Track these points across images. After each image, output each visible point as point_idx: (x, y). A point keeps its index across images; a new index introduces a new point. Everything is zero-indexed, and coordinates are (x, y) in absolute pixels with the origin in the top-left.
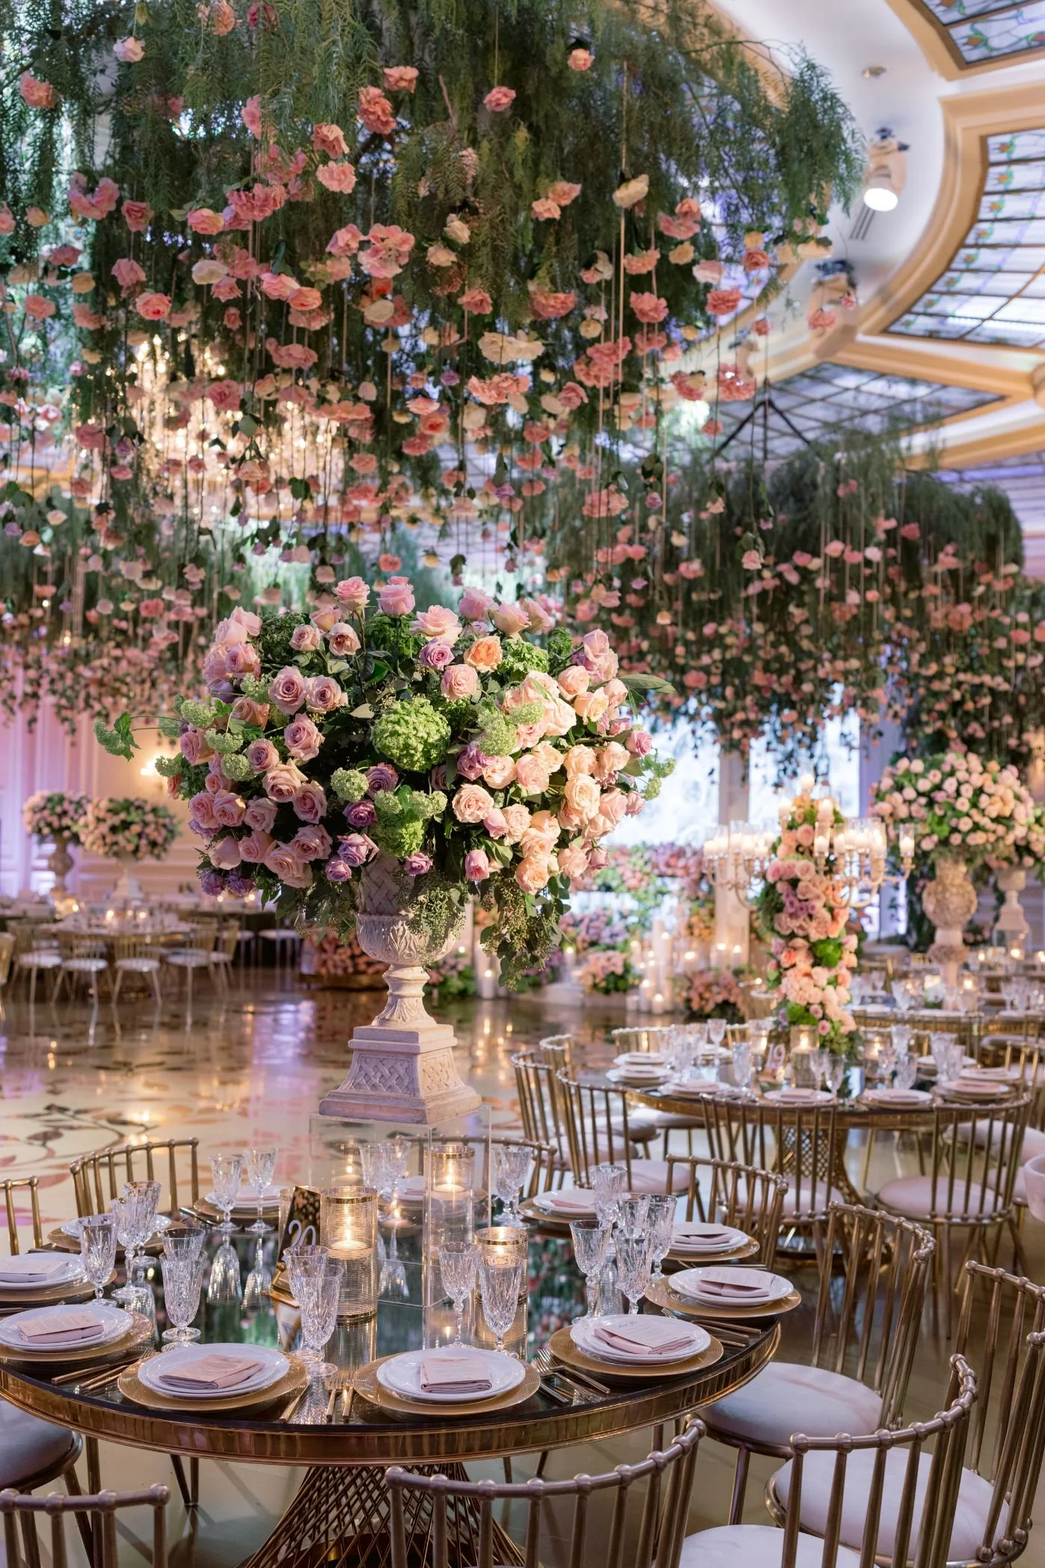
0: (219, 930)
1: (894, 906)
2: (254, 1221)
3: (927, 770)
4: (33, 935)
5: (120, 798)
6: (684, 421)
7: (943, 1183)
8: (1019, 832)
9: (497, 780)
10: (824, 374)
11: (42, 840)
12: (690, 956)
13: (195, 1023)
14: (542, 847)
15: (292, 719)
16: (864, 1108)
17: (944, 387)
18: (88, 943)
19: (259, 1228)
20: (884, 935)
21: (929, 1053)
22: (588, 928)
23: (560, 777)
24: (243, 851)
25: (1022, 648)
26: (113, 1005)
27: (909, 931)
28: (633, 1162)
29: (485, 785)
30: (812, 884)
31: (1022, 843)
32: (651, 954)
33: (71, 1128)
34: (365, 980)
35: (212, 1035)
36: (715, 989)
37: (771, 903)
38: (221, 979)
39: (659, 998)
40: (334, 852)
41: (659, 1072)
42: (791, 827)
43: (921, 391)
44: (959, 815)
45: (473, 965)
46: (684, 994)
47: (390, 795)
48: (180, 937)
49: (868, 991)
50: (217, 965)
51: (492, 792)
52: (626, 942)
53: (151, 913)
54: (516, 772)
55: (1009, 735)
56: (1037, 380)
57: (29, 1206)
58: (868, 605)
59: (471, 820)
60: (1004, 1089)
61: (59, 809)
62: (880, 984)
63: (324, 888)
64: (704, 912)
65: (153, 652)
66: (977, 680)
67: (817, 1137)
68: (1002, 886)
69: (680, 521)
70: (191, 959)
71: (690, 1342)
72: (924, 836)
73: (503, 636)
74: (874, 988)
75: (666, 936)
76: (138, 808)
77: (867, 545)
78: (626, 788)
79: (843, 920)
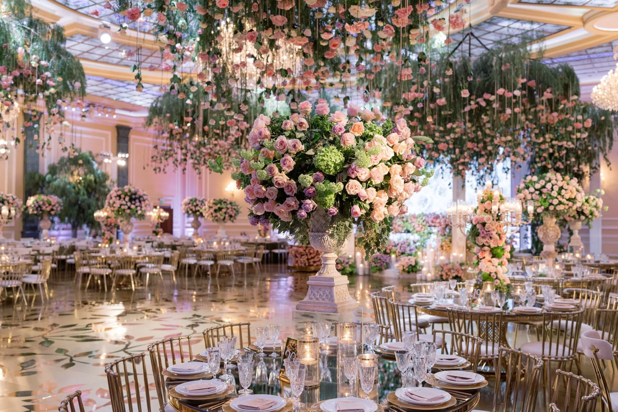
0: (256, 249)
1: (526, 237)
2: (272, 353)
3: (539, 180)
4: (186, 252)
5: (218, 199)
6: (436, 42)
7: (547, 344)
8: (579, 204)
9: (363, 178)
10: (494, 21)
11: (189, 216)
12: (442, 258)
13: (248, 285)
14: (381, 204)
15: (283, 156)
16: (514, 314)
17: (545, 24)
18: (206, 255)
19: (274, 355)
20: (522, 249)
21: (541, 293)
22: (401, 247)
23: (388, 176)
24: (265, 207)
25: (579, 131)
26: (217, 278)
27: (532, 248)
28: (420, 335)
29: (358, 180)
30: (492, 225)
31: (580, 210)
32: (426, 257)
33: (202, 323)
34: (313, 268)
35: (254, 289)
36: (452, 271)
37: (475, 233)
38: (257, 268)
39: (429, 275)
40: (300, 208)
41: (430, 300)
42: (482, 202)
43: (535, 26)
44: (552, 198)
45: (355, 262)
46: (440, 273)
47: (321, 184)
48: (241, 252)
49: (515, 270)
50: (256, 263)
51: (361, 182)
52: (416, 253)
53: (230, 243)
54: (370, 174)
55: (574, 166)
56: (585, 18)
57: (188, 351)
58: (515, 114)
59: (353, 194)
60: (573, 307)
61: (195, 204)
62: (520, 267)
63: (297, 223)
64: (447, 240)
65: (229, 142)
66: (560, 144)
67: (495, 326)
68: (571, 228)
69: (436, 83)
70: (246, 261)
71: (443, 398)
72: (538, 207)
73: (365, 122)
74: (518, 269)
75: (432, 250)
76: (225, 202)
77: (514, 90)
78: (414, 181)
79: (504, 239)
